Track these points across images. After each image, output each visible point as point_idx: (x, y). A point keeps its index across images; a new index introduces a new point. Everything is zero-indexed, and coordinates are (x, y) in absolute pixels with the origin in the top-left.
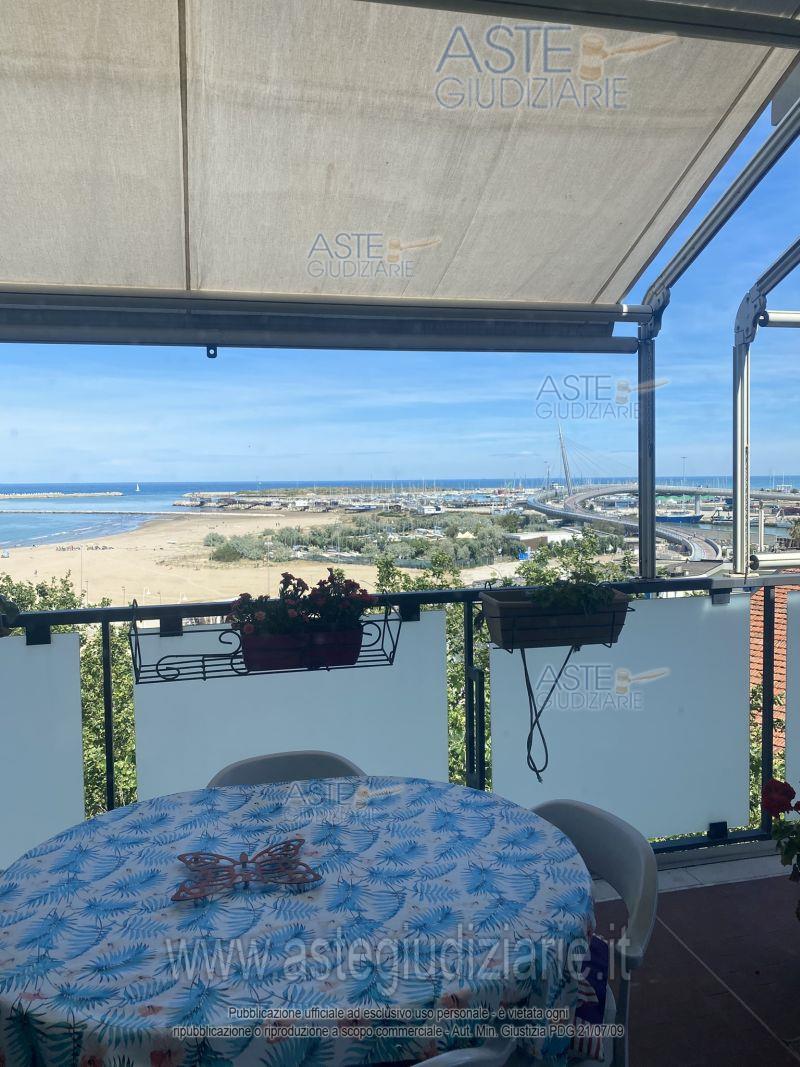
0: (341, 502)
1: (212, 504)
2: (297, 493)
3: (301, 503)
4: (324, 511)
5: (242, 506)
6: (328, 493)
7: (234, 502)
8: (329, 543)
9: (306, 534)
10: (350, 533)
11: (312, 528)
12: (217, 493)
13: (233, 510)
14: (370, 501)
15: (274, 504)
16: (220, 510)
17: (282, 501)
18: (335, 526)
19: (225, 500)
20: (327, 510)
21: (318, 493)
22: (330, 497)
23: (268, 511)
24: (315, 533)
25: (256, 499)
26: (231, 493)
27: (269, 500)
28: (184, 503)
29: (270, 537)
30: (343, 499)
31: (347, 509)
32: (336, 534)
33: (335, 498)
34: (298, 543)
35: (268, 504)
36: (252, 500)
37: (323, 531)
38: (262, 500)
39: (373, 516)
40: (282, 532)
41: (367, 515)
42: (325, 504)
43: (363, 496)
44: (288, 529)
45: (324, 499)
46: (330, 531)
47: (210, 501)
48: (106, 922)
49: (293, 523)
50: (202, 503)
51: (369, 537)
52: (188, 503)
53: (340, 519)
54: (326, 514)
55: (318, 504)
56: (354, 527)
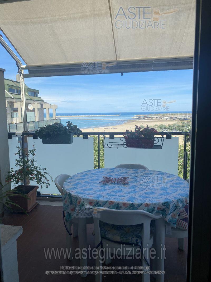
0: (178, 117)
1: (142, 118)
2: (165, 115)
3: (166, 118)
4: (173, 120)
5: (149, 119)
6: (174, 115)
7: (147, 117)
8: (174, 129)
9: (167, 126)
10: (180, 126)
11: (169, 124)
12: (143, 115)
13: (147, 119)
14: (186, 117)
15: (158, 118)
16: (144, 119)
17: (161, 117)
18: (176, 124)
19: (145, 117)
20: (174, 120)
21: (171, 115)
22: (175, 116)
23: (157, 120)
24: (170, 126)
25: (153, 117)
26: (147, 115)
27: (157, 117)
28: (134, 118)
29: (157, 127)
30: (179, 117)
31: (179, 119)
32: (176, 126)
33: (176, 116)
34: (164, 128)
35: (157, 118)
36: (152, 117)
37: (172, 125)
38: (155, 117)
39: (187, 121)
40: (160, 125)
41: (185, 121)
42: (173, 118)
43: (185, 116)
44: (162, 125)
45: (173, 116)
46: (174, 125)
47: (141, 117)
48: (87, 184)
49: (163, 123)
50: (139, 118)
51: (185, 127)
52: (135, 118)
53: (177, 122)
54: (174, 121)
55: (171, 118)
56: (181, 125)
